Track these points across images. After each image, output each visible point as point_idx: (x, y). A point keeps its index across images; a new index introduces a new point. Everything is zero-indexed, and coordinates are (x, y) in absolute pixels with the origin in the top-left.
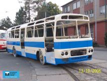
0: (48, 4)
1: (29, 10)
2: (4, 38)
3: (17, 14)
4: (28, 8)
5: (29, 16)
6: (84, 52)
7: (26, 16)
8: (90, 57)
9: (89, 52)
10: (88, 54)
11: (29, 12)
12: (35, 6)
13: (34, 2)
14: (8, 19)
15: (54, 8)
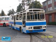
0: (35, 1)
1: (24, 5)
2: (8, 20)
3: (18, 7)
4: (23, 4)
5: (24, 8)
6: (41, 27)
7: (22, 8)
8: (44, 30)
9: (44, 27)
10: (43, 28)
11: (24, 6)
12: (27, 3)
13: (27, 1)
14: (13, 10)
15: (38, 4)
